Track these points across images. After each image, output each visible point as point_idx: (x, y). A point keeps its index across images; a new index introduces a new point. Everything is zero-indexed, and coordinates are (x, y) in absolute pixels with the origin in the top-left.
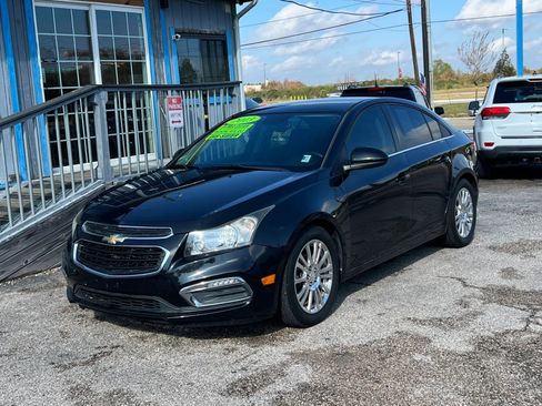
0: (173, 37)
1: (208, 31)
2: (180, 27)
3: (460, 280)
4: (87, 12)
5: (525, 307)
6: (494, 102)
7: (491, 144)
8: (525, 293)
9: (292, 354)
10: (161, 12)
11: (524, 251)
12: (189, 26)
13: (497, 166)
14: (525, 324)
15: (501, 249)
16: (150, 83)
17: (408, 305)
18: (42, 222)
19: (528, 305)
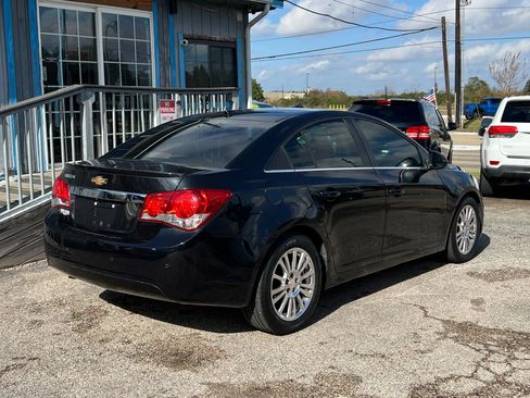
0: (181, 42)
1: (218, 38)
2: (188, 32)
3: (422, 308)
4: (94, 14)
5: (482, 346)
6: (502, 121)
7: (496, 163)
8: (488, 330)
9: (209, 384)
10: (171, 17)
11: (503, 280)
12: (198, 32)
13: (503, 184)
14: (474, 368)
15: (479, 276)
16: (154, 86)
17: (356, 334)
18: (17, 218)
19: (486, 345)
